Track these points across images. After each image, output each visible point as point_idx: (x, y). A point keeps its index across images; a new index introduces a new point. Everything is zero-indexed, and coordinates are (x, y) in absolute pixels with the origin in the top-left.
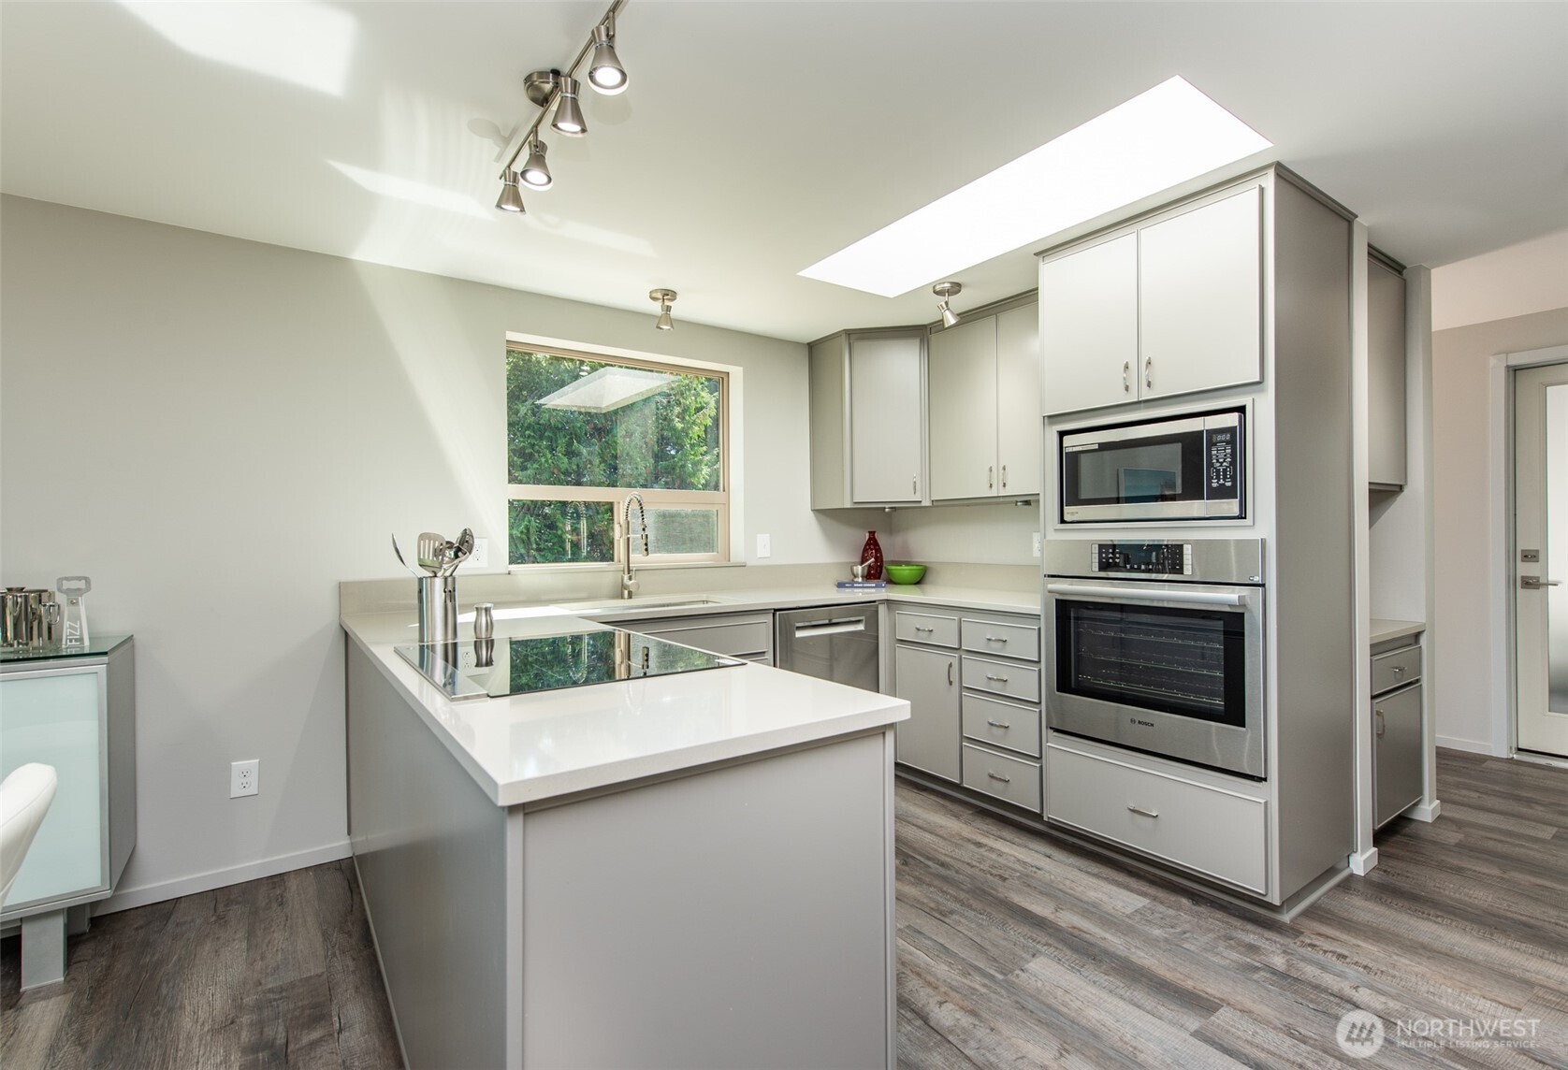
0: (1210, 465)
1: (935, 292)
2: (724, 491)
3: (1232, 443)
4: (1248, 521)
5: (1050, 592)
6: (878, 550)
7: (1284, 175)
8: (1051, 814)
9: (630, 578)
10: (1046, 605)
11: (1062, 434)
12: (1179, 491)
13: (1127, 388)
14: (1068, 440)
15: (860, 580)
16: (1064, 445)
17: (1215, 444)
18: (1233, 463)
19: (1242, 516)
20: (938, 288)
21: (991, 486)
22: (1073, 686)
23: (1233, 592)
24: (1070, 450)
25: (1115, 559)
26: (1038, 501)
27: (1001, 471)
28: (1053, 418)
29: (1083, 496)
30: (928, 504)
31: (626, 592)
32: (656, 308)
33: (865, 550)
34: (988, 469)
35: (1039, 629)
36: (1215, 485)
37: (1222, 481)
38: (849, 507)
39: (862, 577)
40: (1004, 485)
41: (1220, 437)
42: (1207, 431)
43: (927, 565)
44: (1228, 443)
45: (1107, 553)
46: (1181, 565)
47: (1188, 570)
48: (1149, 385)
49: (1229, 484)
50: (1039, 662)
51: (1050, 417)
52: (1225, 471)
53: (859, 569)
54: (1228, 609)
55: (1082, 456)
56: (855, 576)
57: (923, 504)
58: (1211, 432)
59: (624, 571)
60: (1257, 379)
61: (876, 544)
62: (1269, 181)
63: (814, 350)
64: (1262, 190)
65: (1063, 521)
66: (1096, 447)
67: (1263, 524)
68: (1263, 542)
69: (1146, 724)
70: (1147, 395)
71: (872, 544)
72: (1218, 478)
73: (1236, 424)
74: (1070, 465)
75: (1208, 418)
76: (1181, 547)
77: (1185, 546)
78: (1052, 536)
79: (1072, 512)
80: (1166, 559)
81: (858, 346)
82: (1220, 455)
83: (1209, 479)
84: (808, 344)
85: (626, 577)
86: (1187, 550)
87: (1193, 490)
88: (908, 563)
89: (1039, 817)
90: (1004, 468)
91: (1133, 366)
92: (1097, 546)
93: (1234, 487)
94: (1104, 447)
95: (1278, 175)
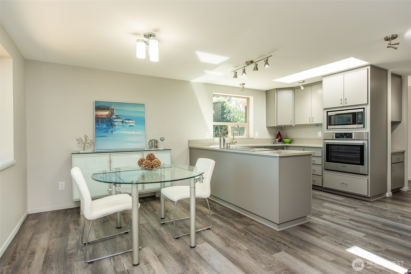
0: (358, 118)
1: (299, 82)
2: (248, 123)
3: (362, 114)
4: (365, 129)
5: (325, 142)
6: (281, 136)
7: (372, 66)
8: (325, 186)
9: (234, 140)
10: (324, 145)
11: (327, 112)
12: (351, 123)
13: (341, 104)
14: (329, 113)
15: (277, 142)
16: (328, 114)
17: (359, 115)
18: (362, 118)
19: (364, 128)
20: (300, 82)
21: (310, 122)
22: (329, 161)
23: (362, 141)
24: (329, 115)
25: (339, 136)
26: (322, 125)
27: (312, 119)
28: (325, 109)
29: (332, 124)
30: (294, 126)
31: (233, 143)
32: (241, 86)
33: (277, 136)
34: (309, 118)
35: (322, 150)
36: (359, 122)
37: (360, 121)
38: (276, 126)
39: (278, 141)
40: (313, 122)
41: (360, 113)
42: (357, 112)
43: (293, 139)
44: (361, 114)
45: (337, 135)
46: (352, 137)
47: (353, 138)
48: (346, 103)
49: (361, 122)
50: (322, 156)
51: (325, 108)
52: (361, 119)
53: (277, 140)
54: (361, 145)
55: (332, 116)
56: (276, 141)
57: (293, 125)
58: (358, 112)
59: (233, 139)
60: (367, 103)
61: (280, 134)
62: (369, 68)
63: (267, 92)
64: (368, 69)
65: (327, 129)
66: (335, 114)
67: (368, 129)
68: (368, 132)
69: (345, 167)
70: (345, 105)
71: (279, 135)
72: (359, 121)
73: (363, 111)
74: (329, 118)
75: (357, 110)
76: (352, 133)
77: (353, 133)
78: (325, 132)
79: (329, 127)
80: (349, 136)
81: (278, 92)
82: (360, 116)
83: (358, 121)
84: (266, 91)
85: (233, 140)
86: (353, 134)
87: (354, 123)
88: (287, 139)
89: (322, 187)
90: (313, 118)
91: (343, 100)
92: (335, 134)
93: (362, 122)
94: (336, 115)
95: (371, 66)
